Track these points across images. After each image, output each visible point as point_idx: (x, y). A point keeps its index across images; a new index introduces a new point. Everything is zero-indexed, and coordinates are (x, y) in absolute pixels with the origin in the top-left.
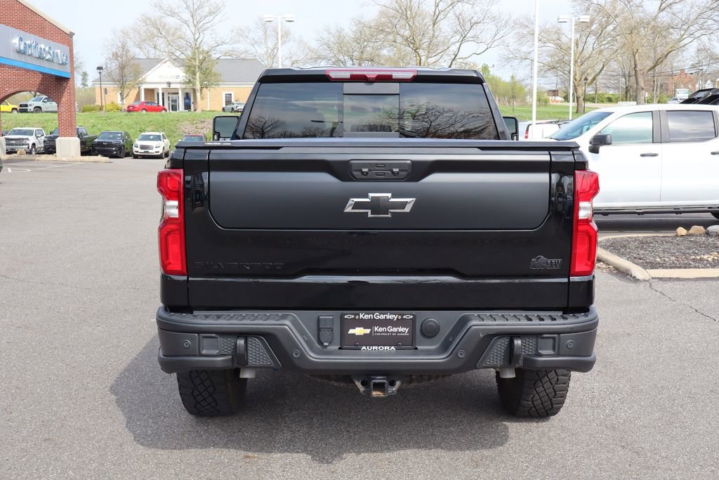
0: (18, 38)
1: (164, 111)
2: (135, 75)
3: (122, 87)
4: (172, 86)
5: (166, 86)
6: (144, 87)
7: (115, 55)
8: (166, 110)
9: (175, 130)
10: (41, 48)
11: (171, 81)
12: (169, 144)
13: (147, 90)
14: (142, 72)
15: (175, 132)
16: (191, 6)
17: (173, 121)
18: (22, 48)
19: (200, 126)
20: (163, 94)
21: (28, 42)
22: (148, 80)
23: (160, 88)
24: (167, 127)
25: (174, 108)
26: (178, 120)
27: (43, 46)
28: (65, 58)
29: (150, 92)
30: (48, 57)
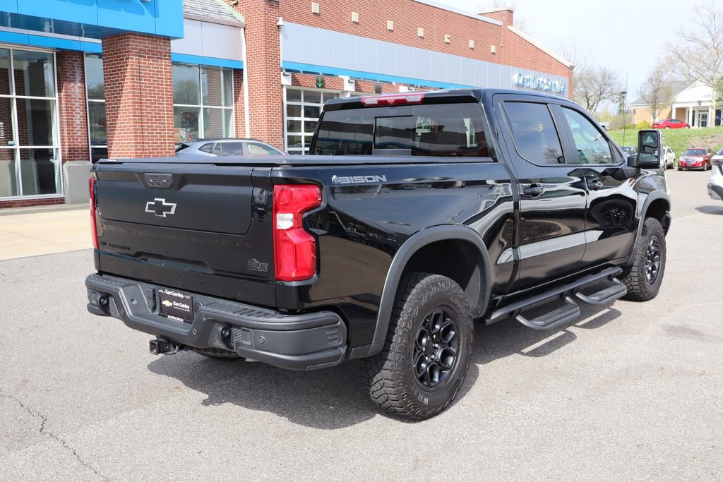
0: (518, 74)
1: (687, 127)
2: (667, 97)
3: (654, 108)
4: (703, 104)
5: (697, 105)
6: (675, 106)
7: (651, 80)
8: (689, 126)
9: (684, 144)
10: (539, 81)
11: (701, 99)
12: (674, 157)
13: (679, 110)
14: (674, 93)
15: (683, 146)
16: (713, 30)
17: (684, 136)
18: (521, 82)
19: (709, 140)
20: (694, 112)
21: (527, 77)
22: (678, 100)
23: (691, 107)
24: (678, 142)
25: (704, 124)
26: (690, 136)
27: (541, 79)
28: (563, 87)
29: (682, 111)
30: (546, 87)
